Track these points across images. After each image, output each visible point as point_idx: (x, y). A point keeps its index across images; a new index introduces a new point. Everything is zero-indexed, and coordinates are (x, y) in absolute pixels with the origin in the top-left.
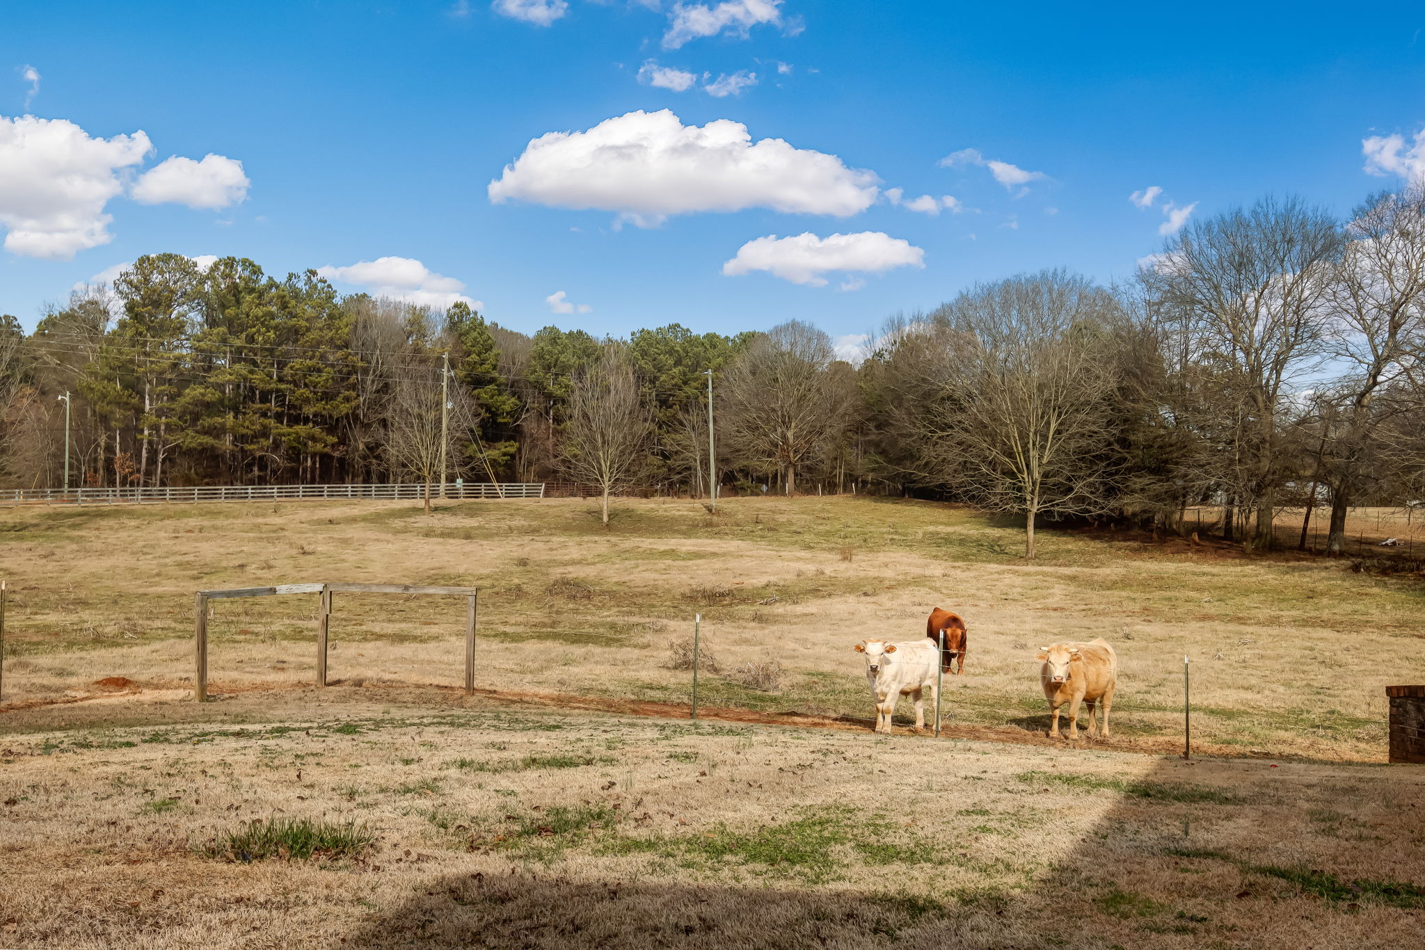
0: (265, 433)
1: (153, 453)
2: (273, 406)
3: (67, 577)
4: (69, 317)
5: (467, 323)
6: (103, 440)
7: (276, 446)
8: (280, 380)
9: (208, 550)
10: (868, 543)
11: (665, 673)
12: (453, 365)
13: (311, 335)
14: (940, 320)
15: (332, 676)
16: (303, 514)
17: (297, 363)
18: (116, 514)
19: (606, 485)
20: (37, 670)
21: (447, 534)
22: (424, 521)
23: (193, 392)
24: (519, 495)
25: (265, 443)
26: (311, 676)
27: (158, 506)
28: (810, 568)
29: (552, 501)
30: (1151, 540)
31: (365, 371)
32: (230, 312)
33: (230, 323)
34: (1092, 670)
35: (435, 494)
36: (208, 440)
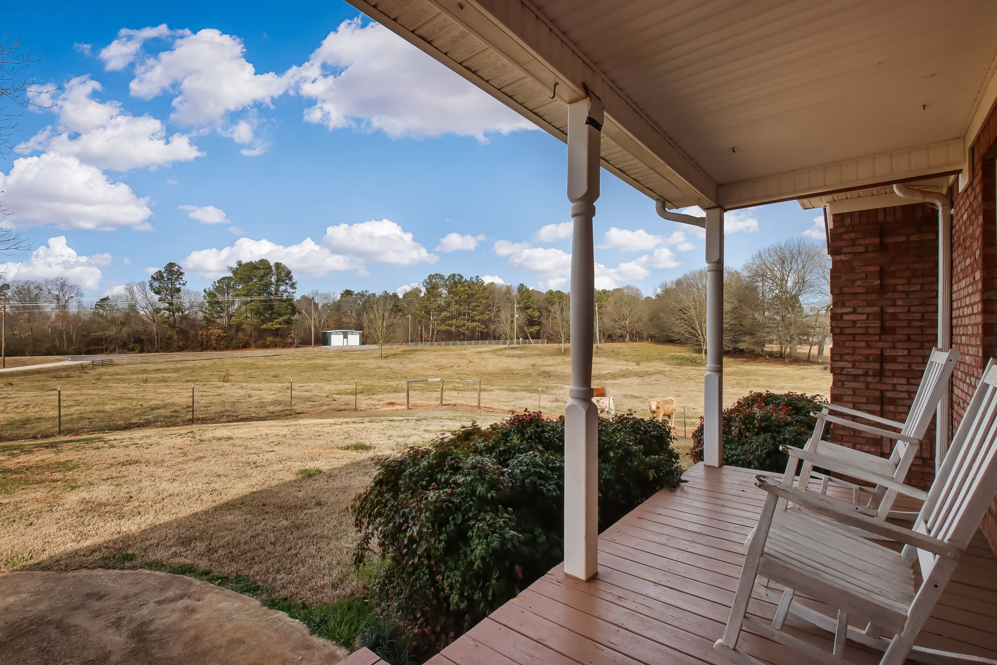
0: (464, 325)
1: (433, 331)
2: (467, 317)
3: (405, 369)
4: (411, 292)
5: (524, 290)
6: (419, 328)
7: (468, 328)
8: (468, 309)
9: (444, 361)
10: (649, 359)
11: (549, 403)
12: (519, 303)
13: (478, 295)
14: (679, 283)
15: (444, 402)
16: (473, 350)
17: (473, 304)
18: (421, 350)
19: (563, 340)
20: (374, 400)
21: (513, 356)
22: (507, 352)
23: (444, 314)
24: (538, 343)
25: (464, 328)
26: (438, 402)
27: (433, 348)
28: (624, 368)
29: (549, 345)
30: (751, 358)
31: (493, 306)
32: (454, 289)
33: (454, 293)
34: (666, 406)
35: (512, 343)
36: (448, 328)
